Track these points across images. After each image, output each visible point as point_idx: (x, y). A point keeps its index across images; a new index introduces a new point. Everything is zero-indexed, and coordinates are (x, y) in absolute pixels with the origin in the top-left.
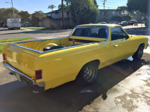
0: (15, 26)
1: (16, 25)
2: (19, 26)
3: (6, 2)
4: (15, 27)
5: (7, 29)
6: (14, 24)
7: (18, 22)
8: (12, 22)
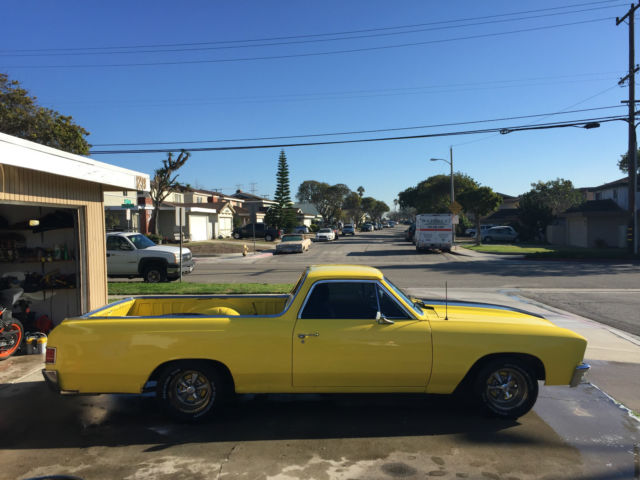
0: (433, 241)
1: (436, 238)
2: (446, 242)
3: (432, 160)
4: (432, 245)
5: (414, 248)
6: (429, 232)
7: (446, 227)
8: (426, 227)
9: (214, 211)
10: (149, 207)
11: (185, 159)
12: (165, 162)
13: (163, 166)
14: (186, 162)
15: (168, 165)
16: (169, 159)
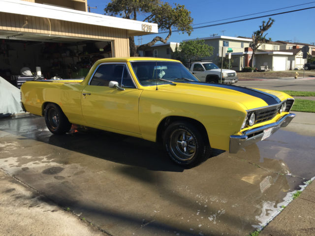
9: (292, 54)
10: (250, 53)
11: (271, 24)
12: (261, 27)
13: (259, 29)
14: (272, 25)
15: (262, 28)
16: (263, 25)
